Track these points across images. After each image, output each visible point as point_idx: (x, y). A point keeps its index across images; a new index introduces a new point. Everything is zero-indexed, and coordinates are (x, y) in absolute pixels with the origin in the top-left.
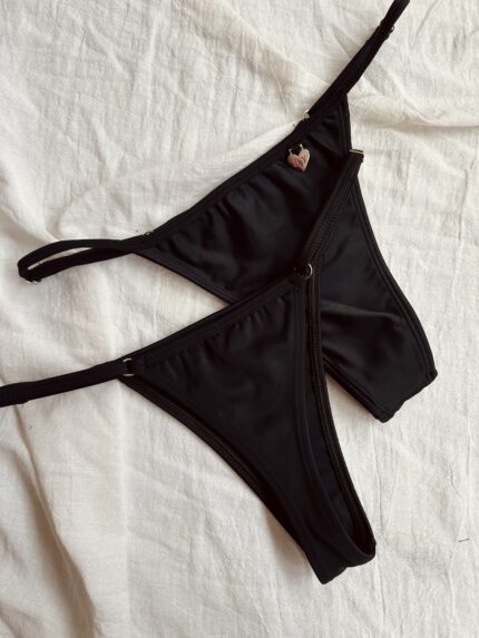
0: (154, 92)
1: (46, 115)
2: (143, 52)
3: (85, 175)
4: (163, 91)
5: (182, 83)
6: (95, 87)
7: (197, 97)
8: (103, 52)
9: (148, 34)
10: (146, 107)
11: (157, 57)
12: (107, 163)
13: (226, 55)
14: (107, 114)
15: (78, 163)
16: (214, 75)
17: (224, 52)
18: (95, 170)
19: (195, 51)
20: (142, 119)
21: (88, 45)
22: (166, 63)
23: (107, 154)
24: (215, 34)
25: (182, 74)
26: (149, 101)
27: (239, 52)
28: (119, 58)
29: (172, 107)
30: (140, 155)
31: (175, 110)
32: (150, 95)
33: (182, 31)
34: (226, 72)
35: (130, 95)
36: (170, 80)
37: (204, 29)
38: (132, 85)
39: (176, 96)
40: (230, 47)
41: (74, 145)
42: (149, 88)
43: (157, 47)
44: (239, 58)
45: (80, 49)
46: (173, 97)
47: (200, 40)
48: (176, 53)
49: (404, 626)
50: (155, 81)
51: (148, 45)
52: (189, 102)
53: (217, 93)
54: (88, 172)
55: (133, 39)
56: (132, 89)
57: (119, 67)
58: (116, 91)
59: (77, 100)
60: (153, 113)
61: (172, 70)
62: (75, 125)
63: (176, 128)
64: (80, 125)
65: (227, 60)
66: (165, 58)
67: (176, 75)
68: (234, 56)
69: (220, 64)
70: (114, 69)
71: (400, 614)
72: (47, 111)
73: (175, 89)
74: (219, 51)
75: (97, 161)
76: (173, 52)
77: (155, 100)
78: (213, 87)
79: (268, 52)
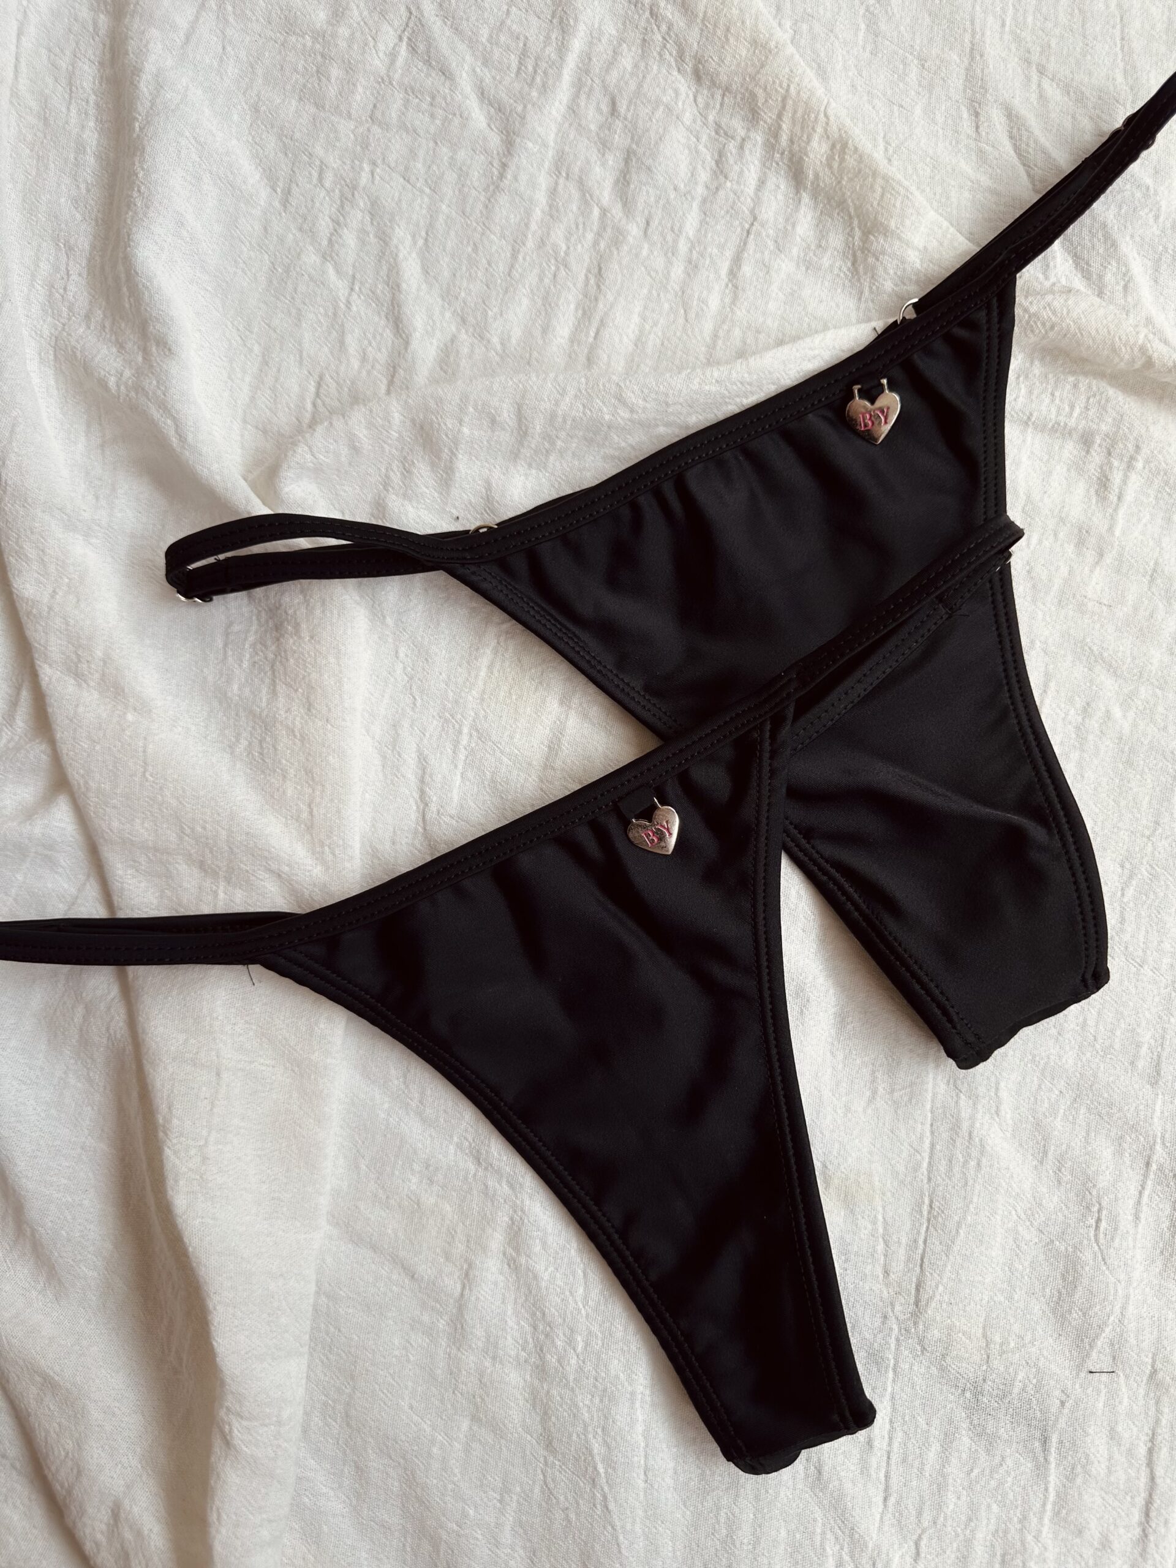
0: (553, 192)
1: (285, 203)
2: (544, 89)
3: (356, 364)
4: (576, 194)
5: (623, 182)
6: (413, 153)
7: (654, 224)
8: (446, 73)
9: (562, 49)
10: (527, 225)
11: (573, 109)
12: (415, 344)
13: (742, 132)
14: (431, 227)
15: (342, 334)
16: (704, 176)
17: (738, 126)
18: (382, 357)
19: (669, 109)
20: (514, 256)
21: (413, 49)
22: (593, 127)
23: (417, 320)
24: (724, 78)
25: (627, 161)
26: (538, 214)
27: (774, 133)
28: (482, 94)
29: (590, 236)
30: (495, 340)
31: (596, 243)
32: (541, 197)
33: (643, 56)
34: (733, 175)
35: (494, 187)
36: (598, 169)
37: (699, 60)
38: (504, 166)
39: (604, 212)
40: (753, 115)
41: (340, 287)
42: (544, 181)
43: (579, 86)
44: (770, 147)
45: (393, 56)
46: (596, 212)
47: (684, 86)
48: (622, 108)
49: (924, 1543)
50: (560, 165)
51: (559, 75)
52: (634, 230)
53: (703, 222)
54: (364, 359)
55: (524, 54)
56: (502, 176)
57: (478, 117)
58: (463, 174)
59: (364, 178)
60: (542, 243)
61: (604, 146)
62: (350, 238)
63: (593, 289)
64: (363, 242)
65: (741, 147)
66: (592, 115)
67: (613, 160)
68: (758, 138)
69: (721, 154)
70: (465, 120)
71: (920, 1514)
72: (288, 192)
73: (606, 194)
74: (724, 121)
75: (388, 334)
76: (613, 104)
77: (553, 212)
78: (695, 205)
79: (845, 146)
